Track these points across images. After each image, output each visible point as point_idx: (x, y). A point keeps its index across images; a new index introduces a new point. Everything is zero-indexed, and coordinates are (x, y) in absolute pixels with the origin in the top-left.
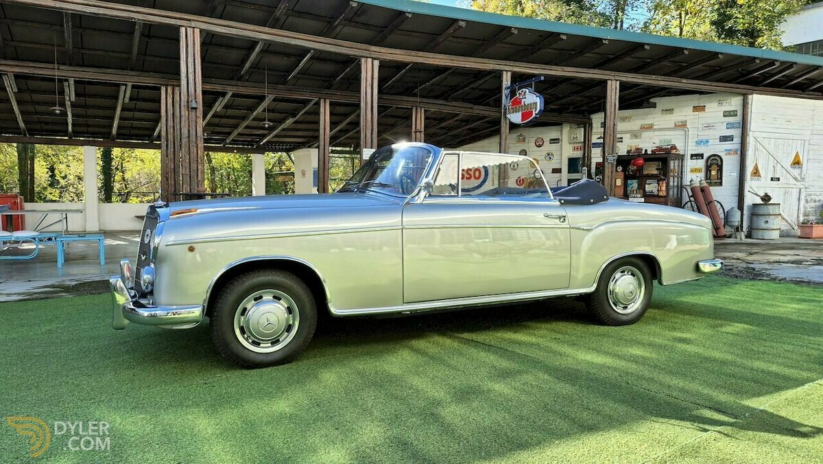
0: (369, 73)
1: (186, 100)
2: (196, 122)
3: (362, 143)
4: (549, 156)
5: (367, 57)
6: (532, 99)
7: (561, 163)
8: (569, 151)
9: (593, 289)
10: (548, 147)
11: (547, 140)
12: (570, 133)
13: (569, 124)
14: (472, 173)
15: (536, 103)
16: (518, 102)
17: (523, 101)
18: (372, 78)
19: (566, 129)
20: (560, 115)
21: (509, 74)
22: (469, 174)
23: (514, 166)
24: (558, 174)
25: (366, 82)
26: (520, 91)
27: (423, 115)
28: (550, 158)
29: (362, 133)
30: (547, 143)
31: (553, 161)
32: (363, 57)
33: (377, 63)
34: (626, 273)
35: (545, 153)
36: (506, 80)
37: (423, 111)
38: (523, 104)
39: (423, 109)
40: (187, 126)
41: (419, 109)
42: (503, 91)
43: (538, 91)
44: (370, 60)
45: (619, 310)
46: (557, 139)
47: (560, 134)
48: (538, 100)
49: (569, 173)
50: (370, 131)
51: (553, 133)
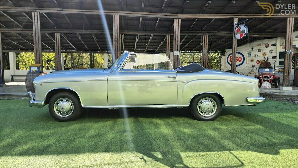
0: (177, 24)
1: (114, 38)
2: (117, 45)
3: (174, 49)
4: (271, 51)
5: (176, 18)
6: (244, 29)
7: (276, 54)
8: (280, 49)
9: (187, 106)
10: (271, 47)
11: (270, 44)
12: (281, 41)
13: (280, 37)
14: (238, 59)
15: (244, 30)
16: (238, 30)
17: (240, 29)
18: (178, 26)
19: (279, 40)
20: (273, 34)
21: (237, 19)
22: (237, 59)
23: (256, 56)
24: (275, 59)
25: (176, 28)
26: (239, 26)
27: (208, 37)
28: (272, 52)
29: (174, 46)
30: (270, 46)
31: (273, 53)
32: (175, 18)
33: (180, 20)
34: (208, 100)
35: (269, 50)
36: (236, 22)
37: (208, 36)
38: (240, 31)
39: (208, 35)
40: (115, 47)
41: (206, 35)
42: (234, 26)
43: (247, 25)
44: (177, 19)
45: (204, 115)
46: (274, 44)
47: (276, 42)
48: (245, 29)
49: (280, 58)
50: (177, 45)
51: (273, 41)
